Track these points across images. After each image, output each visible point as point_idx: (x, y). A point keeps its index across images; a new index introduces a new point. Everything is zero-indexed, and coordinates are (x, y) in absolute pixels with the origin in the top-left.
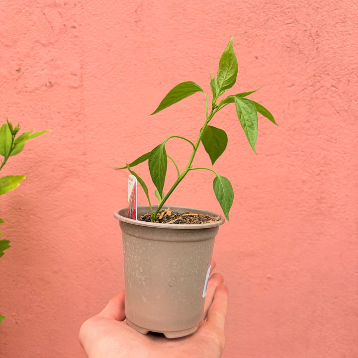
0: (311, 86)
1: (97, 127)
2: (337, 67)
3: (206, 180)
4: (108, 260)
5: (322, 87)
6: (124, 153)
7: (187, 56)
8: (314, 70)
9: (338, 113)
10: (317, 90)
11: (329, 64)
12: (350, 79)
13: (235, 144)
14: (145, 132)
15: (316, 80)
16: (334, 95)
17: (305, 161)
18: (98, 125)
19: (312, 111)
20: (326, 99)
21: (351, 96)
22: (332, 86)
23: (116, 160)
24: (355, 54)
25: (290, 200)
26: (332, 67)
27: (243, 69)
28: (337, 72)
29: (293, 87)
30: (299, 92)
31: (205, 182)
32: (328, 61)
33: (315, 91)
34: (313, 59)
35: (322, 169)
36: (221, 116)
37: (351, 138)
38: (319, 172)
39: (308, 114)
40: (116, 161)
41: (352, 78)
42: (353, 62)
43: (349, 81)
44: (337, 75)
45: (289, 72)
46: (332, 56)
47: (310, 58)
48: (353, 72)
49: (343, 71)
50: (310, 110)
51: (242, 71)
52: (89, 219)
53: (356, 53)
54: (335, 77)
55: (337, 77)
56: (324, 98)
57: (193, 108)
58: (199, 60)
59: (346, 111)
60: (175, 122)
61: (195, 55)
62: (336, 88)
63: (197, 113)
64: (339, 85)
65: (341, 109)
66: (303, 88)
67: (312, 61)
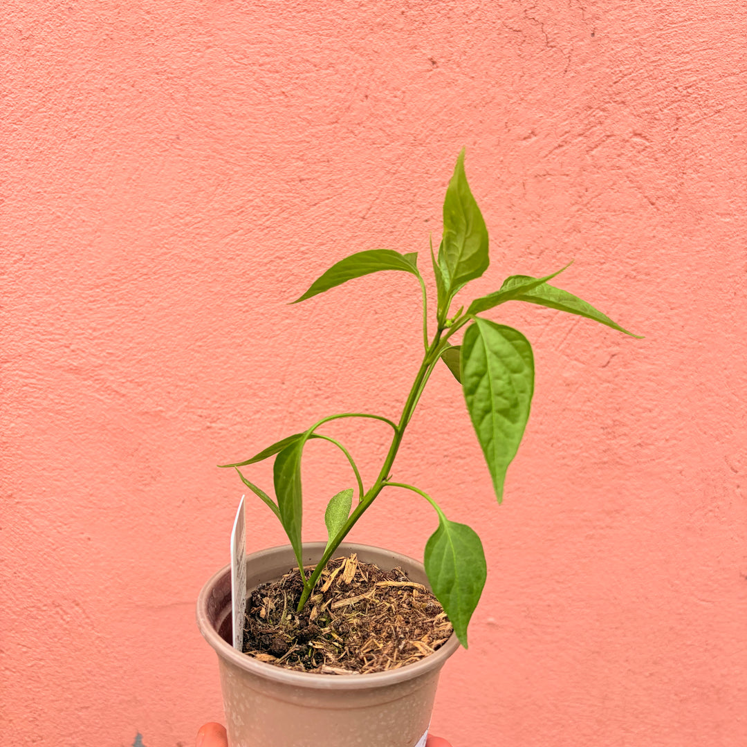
0: (580, 135)
1: (15, 262)
2: (647, 82)
3: (319, 389)
4: (77, 605)
5: (608, 136)
6: (94, 330)
7: (245, 61)
8: (587, 92)
9: (653, 204)
10: (596, 146)
11: (626, 75)
12: (680, 113)
13: (389, 294)
14: (145, 271)
15: (592, 119)
16: (640, 158)
17: (570, 331)
18: (18, 257)
19: (585, 200)
20: (619, 168)
21: (686, 159)
22: (636, 135)
23: (72, 347)
24: (694, 46)
25: (537, 432)
26: (633, 83)
27: (399, 93)
28: (647, 94)
29: (534, 139)
30: (550, 152)
31: (316, 396)
32: (622, 68)
33: (592, 149)
34: (584, 62)
35: (615, 349)
36: (347, 222)
37: (688, 268)
38: (607, 358)
39: (575, 208)
40: (73, 351)
41: (686, 112)
42: (688, 67)
43: (678, 119)
44: (648, 105)
45: (522, 99)
46: (631, 52)
47: (574, 59)
48: (689, 95)
49: (662, 93)
50: (580, 197)
51: (396, 99)
52: (18, 503)
53: (695, 43)
54: (643, 110)
55: (648, 109)
56: (613, 167)
57: (273, 201)
58: (277, 72)
59: (672, 199)
60: (227, 240)
61: (267, 60)
62: (645, 137)
63: (285, 215)
64: (654, 130)
65: (659, 193)
66: (559, 141)
67: (582, 67)
